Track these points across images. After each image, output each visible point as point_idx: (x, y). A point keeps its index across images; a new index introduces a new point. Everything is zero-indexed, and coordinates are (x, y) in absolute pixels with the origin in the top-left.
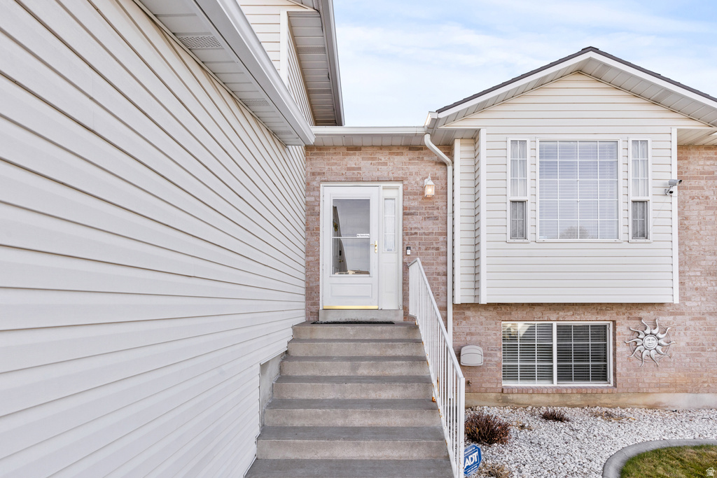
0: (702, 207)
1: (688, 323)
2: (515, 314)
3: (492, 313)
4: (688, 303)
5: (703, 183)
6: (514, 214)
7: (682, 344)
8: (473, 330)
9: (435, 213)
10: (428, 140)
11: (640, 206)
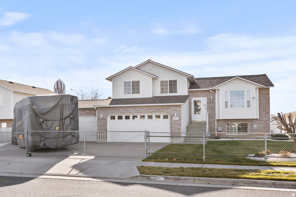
0: (266, 100)
1: (263, 122)
2: (228, 121)
3: (224, 121)
4: (263, 119)
5: (266, 95)
6: (226, 104)
7: (262, 127)
8: (220, 124)
9: (213, 102)
10: (210, 90)
11: (249, 102)
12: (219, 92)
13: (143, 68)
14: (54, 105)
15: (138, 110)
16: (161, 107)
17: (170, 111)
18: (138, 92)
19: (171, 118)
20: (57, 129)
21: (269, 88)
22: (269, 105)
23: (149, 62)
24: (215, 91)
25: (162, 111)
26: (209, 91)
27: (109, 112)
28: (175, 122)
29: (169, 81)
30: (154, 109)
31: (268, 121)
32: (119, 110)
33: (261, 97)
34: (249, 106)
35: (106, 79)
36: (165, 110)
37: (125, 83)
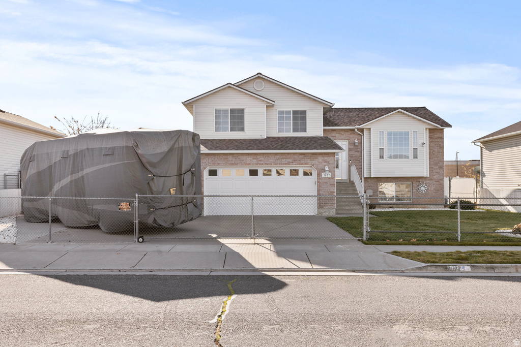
0: (439, 147)
1: (434, 183)
3: (376, 180)
5: (439, 140)
6: (380, 152)
7: (432, 189)
8: (370, 185)
9: (359, 150)
10: (356, 130)
11: (415, 150)
12: (370, 132)
13: (249, 87)
14: (169, 147)
15: (260, 160)
16: (302, 156)
17: (317, 162)
18: (242, 129)
19: (319, 175)
20: (172, 192)
21: (443, 129)
22: (443, 156)
23: (259, 77)
24: (362, 130)
25: (303, 162)
26: (353, 130)
27: (207, 162)
28: (325, 181)
29: (293, 111)
30: (289, 158)
31: (441, 180)
32: (227, 159)
33: (432, 143)
34: (415, 157)
35: (183, 103)
36: (309, 161)
37: (217, 111)
